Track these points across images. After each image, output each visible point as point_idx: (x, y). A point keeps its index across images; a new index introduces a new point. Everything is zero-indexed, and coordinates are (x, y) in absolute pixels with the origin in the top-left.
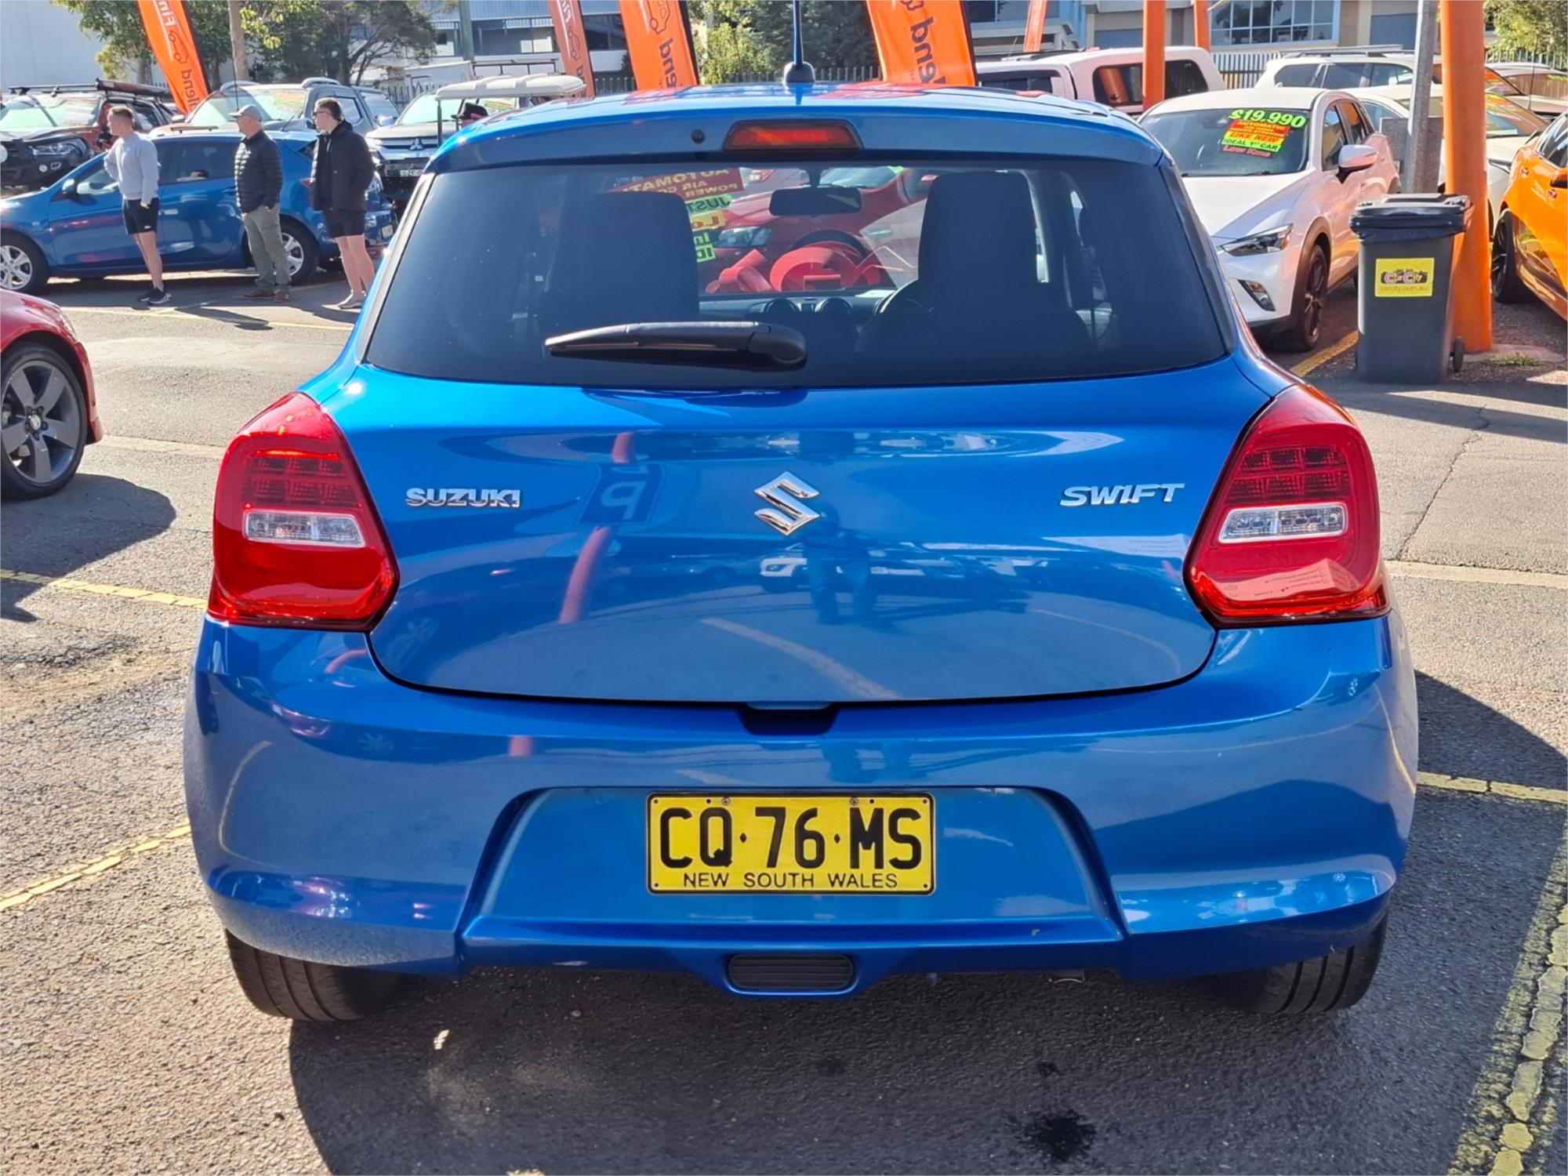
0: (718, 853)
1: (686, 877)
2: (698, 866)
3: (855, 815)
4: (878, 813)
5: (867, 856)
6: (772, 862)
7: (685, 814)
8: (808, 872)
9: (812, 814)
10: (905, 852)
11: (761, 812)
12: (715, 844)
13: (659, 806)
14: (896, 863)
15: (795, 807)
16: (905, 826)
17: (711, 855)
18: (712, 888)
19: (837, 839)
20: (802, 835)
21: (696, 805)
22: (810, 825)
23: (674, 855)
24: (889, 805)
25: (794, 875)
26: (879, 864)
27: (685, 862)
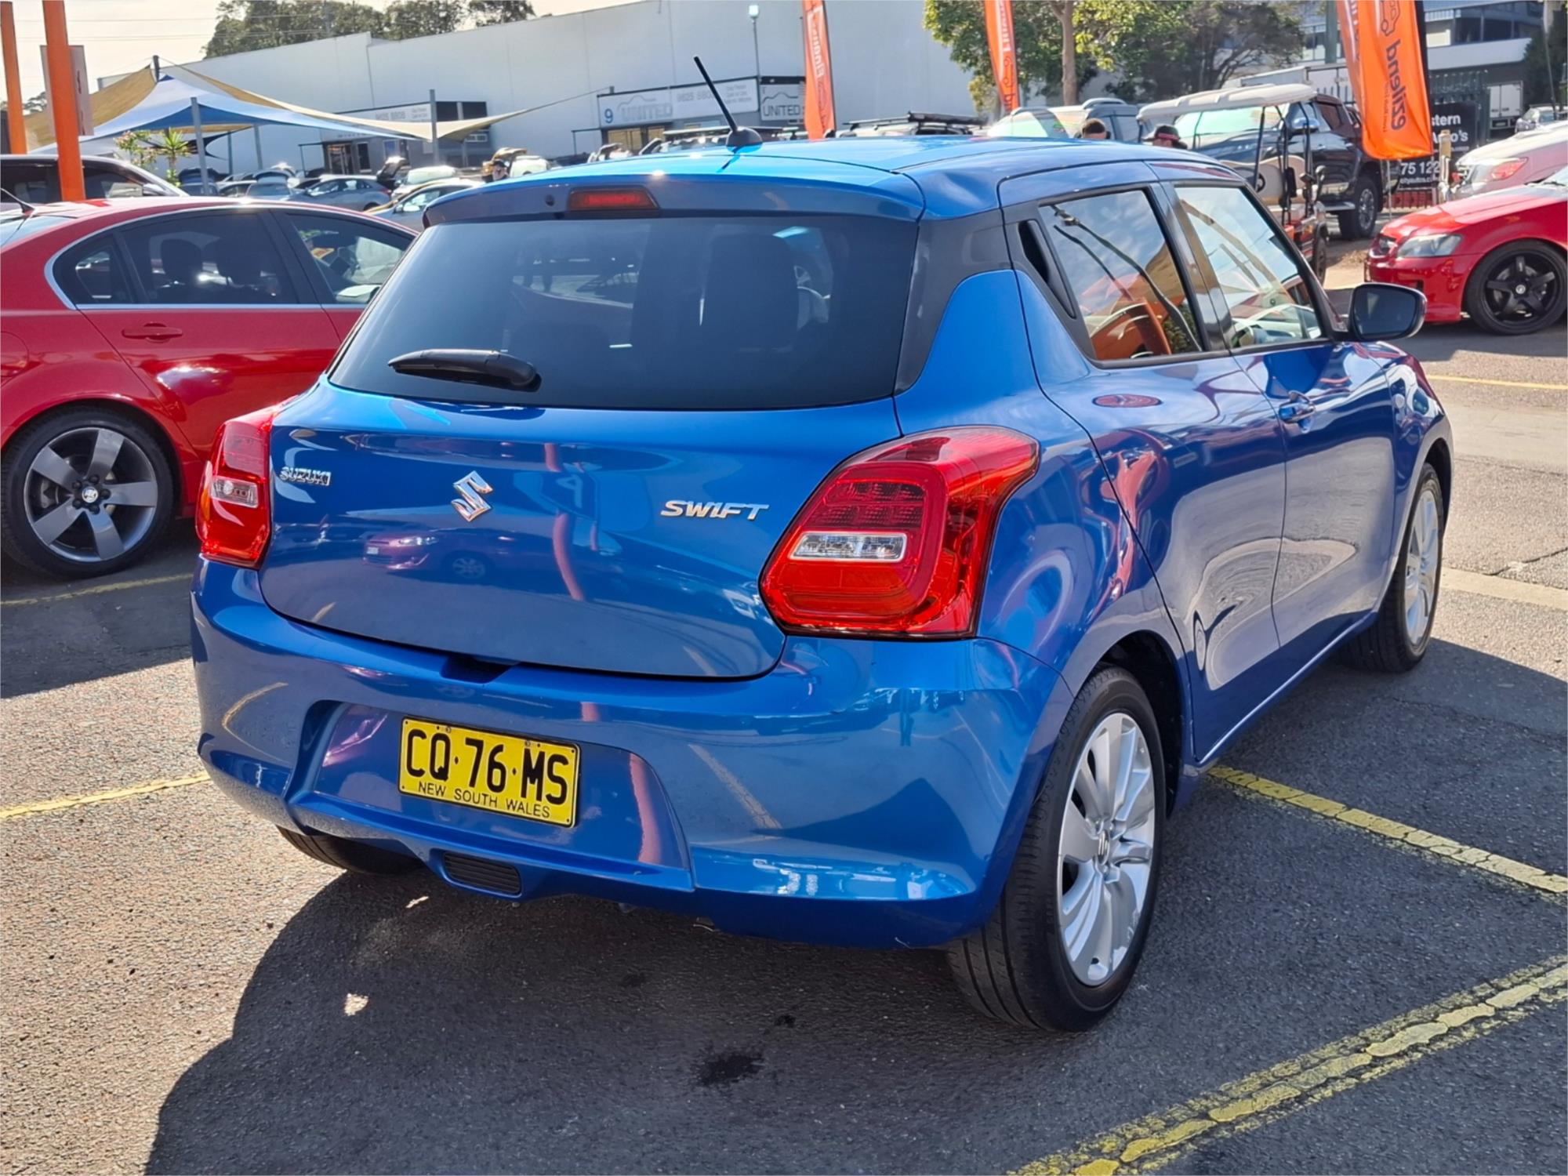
0: (440, 769)
1: (421, 785)
2: (428, 777)
3: (527, 753)
4: (542, 755)
5: (532, 788)
6: (472, 783)
7: (422, 735)
8: (493, 795)
9: (499, 749)
10: (555, 790)
11: (470, 742)
12: (440, 763)
13: (409, 726)
14: (550, 798)
15: (490, 741)
16: (558, 769)
17: (436, 770)
18: (435, 796)
19: (514, 772)
20: (493, 765)
21: (430, 730)
22: (497, 758)
23: (415, 767)
24: (550, 750)
25: (485, 795)
26: (539, 798)
27: (420, 773)
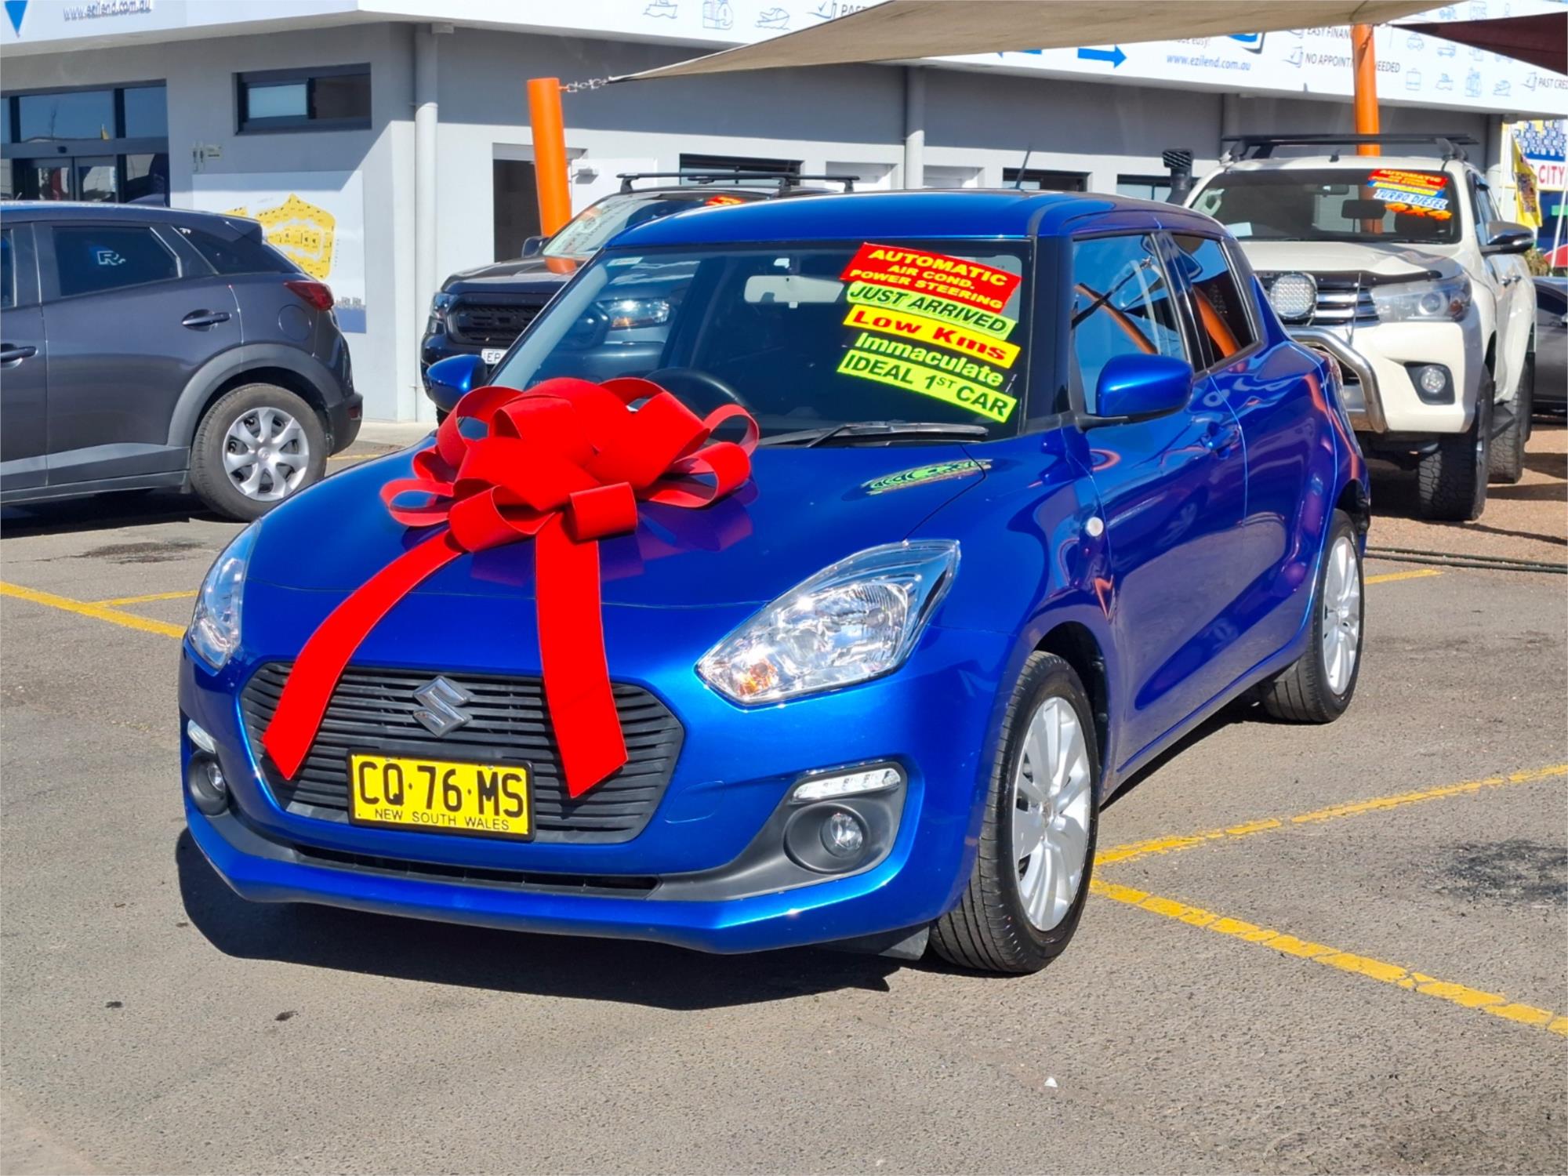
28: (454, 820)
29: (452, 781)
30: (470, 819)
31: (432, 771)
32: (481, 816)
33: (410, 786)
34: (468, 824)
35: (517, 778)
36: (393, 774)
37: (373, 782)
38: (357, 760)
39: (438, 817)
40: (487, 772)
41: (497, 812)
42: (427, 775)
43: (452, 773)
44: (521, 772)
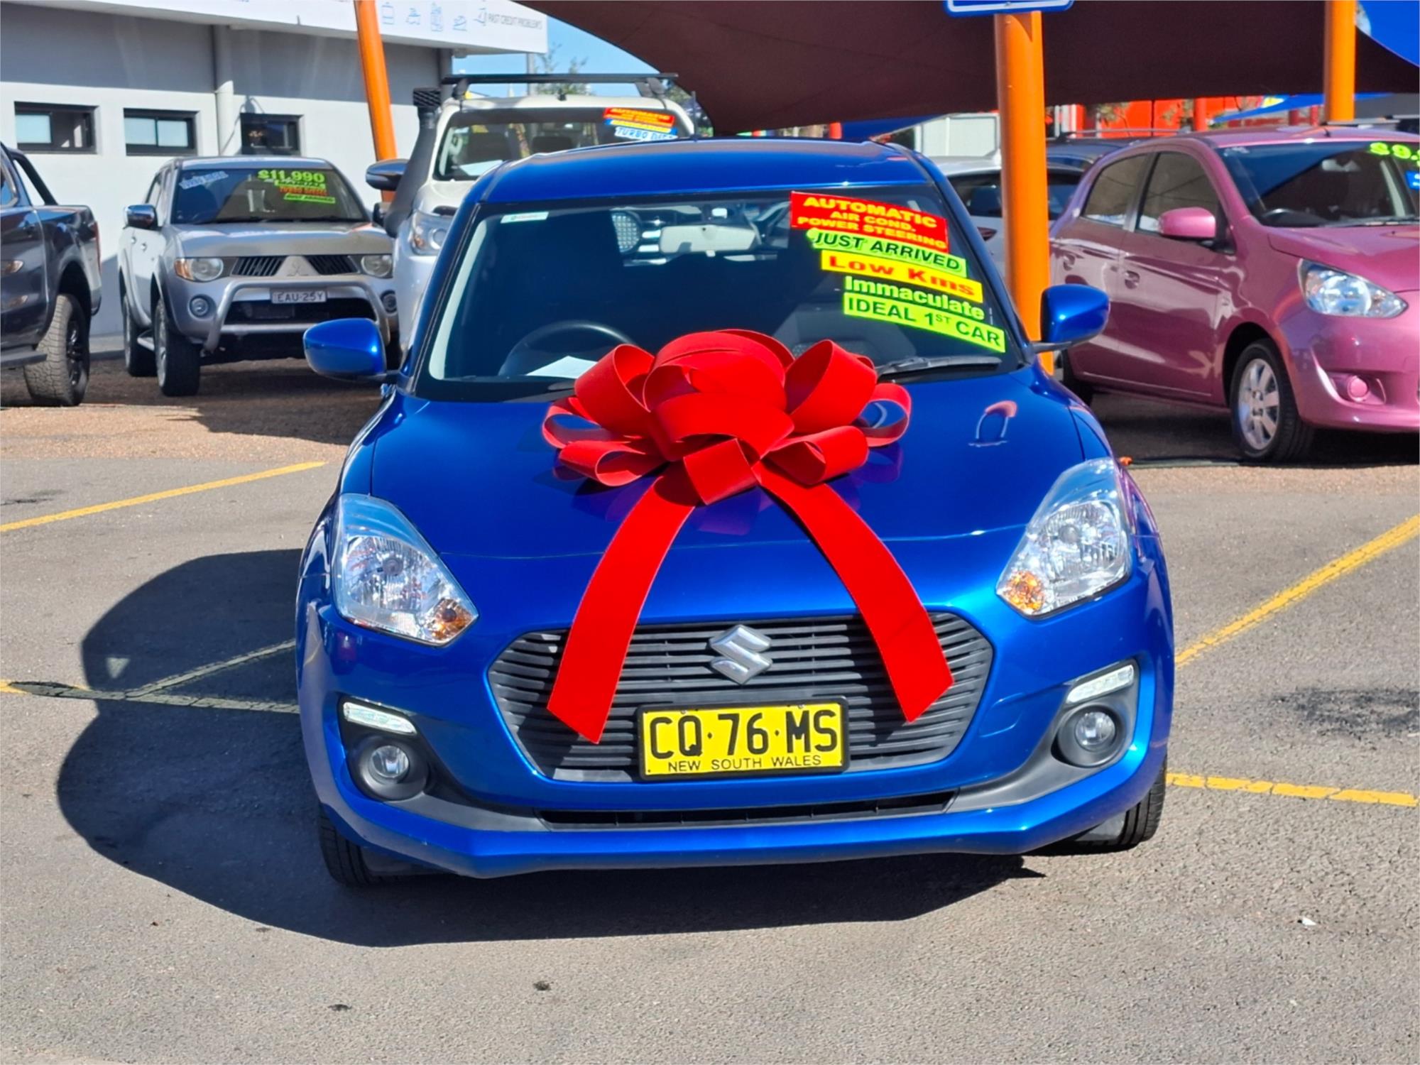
28: (760, 762)
29: (756, 725)
30: (778, 759)
31: (735, 718)
32: (790, 755)
33: (710, 736)
34: (775, 764)
35: (831, 714)
36: (689, 727)
37: (667, 737)
38: (648, 718)
39: (743, 760)
40: (797, 712)
41: (807, 748)
42: (730, 723)
43: (758, 716)
44: (836, 708)
